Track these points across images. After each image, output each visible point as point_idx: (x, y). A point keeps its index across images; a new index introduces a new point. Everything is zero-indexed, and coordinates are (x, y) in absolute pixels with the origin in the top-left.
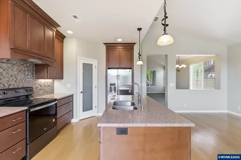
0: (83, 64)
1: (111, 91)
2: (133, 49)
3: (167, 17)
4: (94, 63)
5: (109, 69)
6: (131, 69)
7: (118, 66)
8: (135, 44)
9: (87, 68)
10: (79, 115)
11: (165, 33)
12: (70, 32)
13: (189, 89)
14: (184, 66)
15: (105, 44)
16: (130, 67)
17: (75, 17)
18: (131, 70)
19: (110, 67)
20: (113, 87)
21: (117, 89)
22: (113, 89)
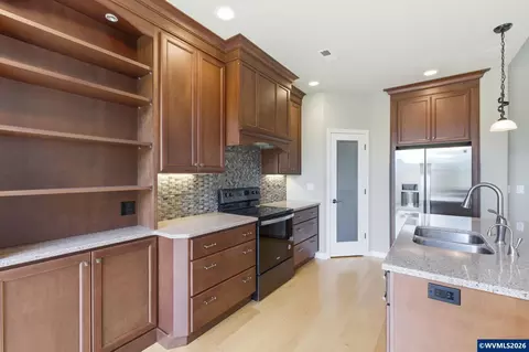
1: (404, 203)
2: (478, 86)
4: (361, 137)
5: (398, 148)
6: (469, 144)
7: (423, 141)
8: (482, 72)
9: (347, 151)
10: (329, 247)
12: (313, 84)
15: (387, 90)
16: (466, 139)
17: (326, 53)
18: (469, 148)
19: (401, 143)
20: (410, 193)
21: (421, 198)
22: (410, 199)
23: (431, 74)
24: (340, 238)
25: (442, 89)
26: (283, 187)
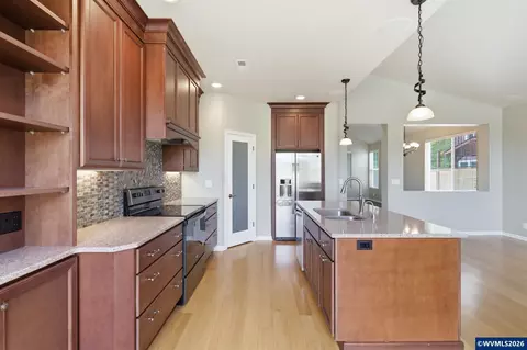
0: (234, 142)
1: (282, 194)
2: (323, 113)
3: (423, 81)
4: (250, 140)
5: (277, 151)
6: (318, 151)
7: (293, 146)
8: (327, 104)
9: (240, 150)
10: (227, 239)
11: (420, 105)
12: (216, 85)
13: (423, 189)
14: (416, 145)
15: (269, 104)
16: (316, 147)
17: (242, 64)
18: (320, 154)
19: (279, 147)
20: (285, 186)
21: (293, 190)
22: (286, 190)
23: (301, 98)
24: (235, 230)
25: (305, 110)
26: (178, 185)
